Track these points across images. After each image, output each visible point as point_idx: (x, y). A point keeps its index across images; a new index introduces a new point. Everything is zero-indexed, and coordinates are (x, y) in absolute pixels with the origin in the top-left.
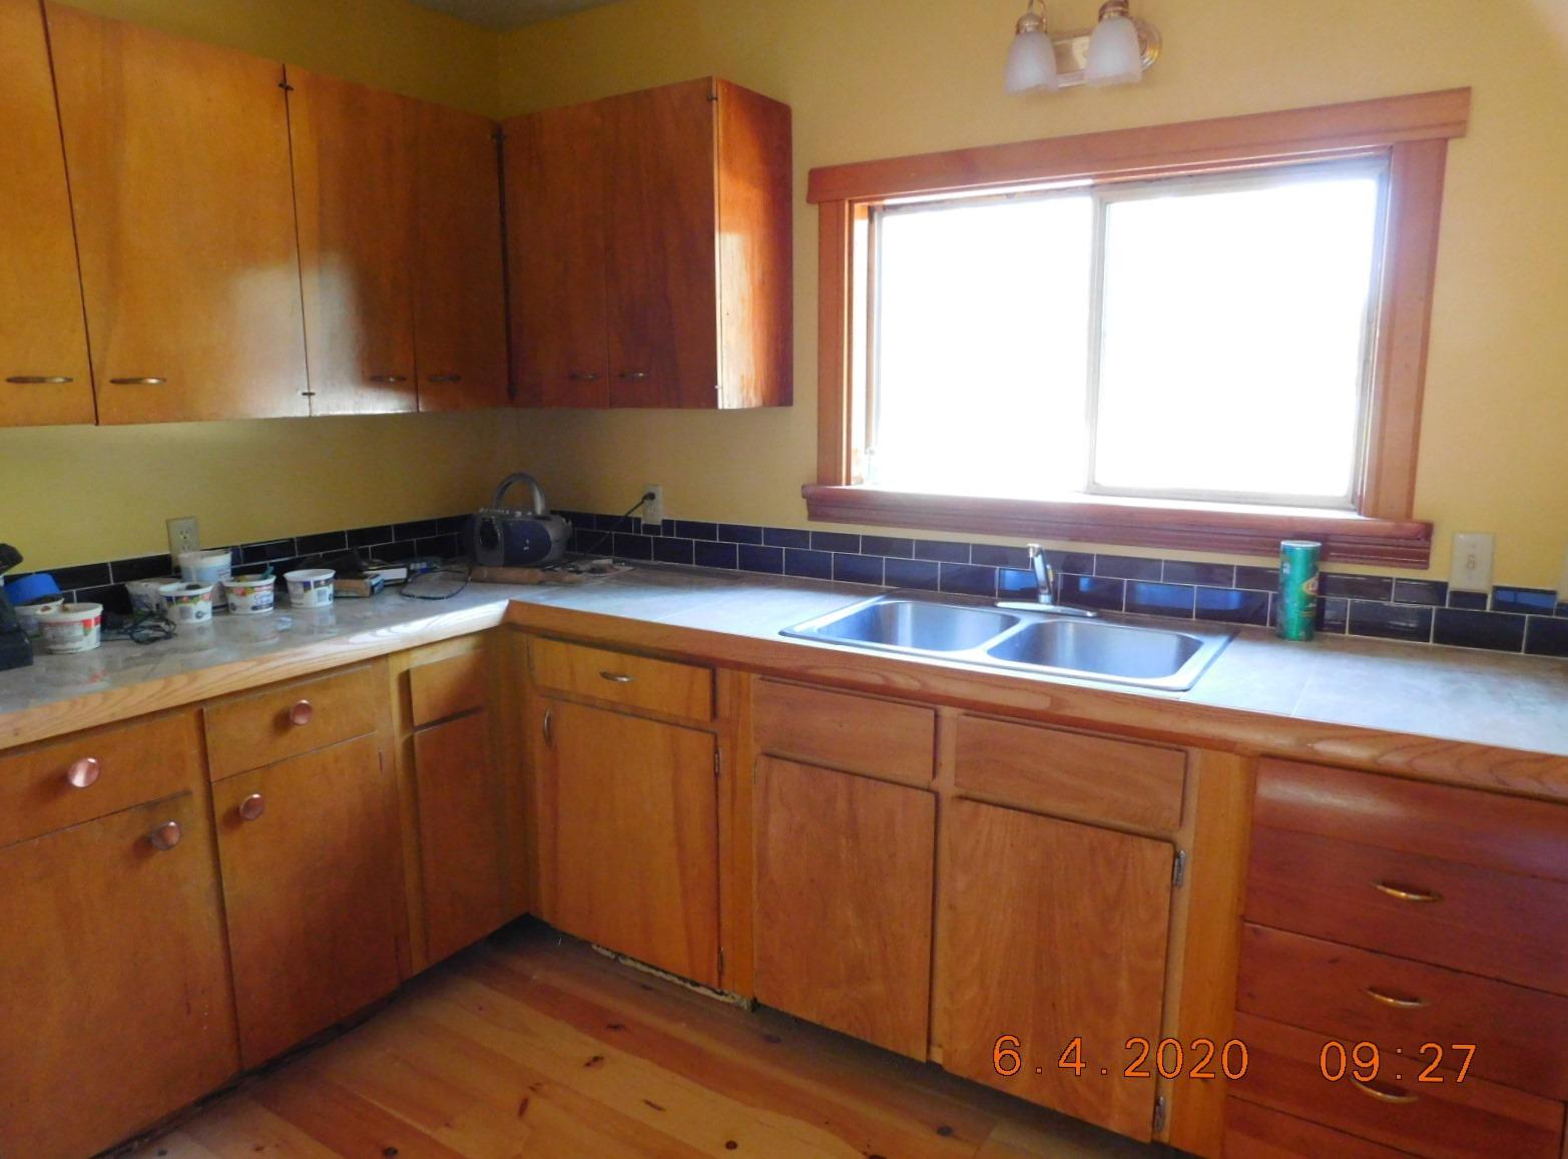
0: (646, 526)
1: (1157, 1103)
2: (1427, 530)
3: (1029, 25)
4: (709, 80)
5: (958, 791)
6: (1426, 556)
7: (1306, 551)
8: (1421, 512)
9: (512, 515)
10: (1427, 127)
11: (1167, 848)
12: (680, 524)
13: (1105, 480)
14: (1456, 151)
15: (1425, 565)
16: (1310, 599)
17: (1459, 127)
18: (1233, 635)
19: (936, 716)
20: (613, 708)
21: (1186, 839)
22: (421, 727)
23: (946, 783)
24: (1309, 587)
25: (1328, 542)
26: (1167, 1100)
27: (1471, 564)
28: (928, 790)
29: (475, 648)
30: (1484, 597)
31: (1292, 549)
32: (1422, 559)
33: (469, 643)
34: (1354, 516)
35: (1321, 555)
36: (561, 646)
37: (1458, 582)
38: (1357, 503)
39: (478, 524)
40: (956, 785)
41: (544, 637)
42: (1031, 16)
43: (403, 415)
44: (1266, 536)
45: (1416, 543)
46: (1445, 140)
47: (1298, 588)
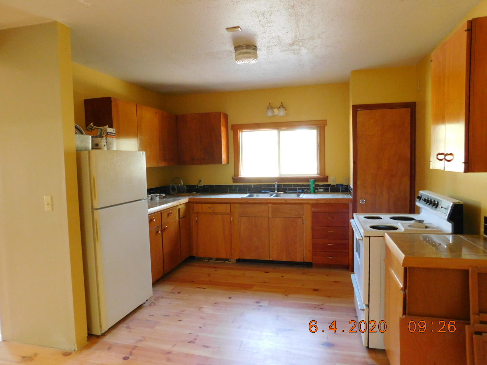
0: (199, 186)
1: (303, 256)
2: (327, 177)
3: (269, 107)
4: (220, 112)
5: (272, 216)
6: (328, 181)
7: (313, 181)
8: (327, 174)
9: (178, 185)
10: (322, 124)
11: (302, 219)
12: (207, 185)
13: (282, 173)
14: (326, 127)
15: (328, 182)
16: (314, 187)
17: (326, 124)
18: (304, 194)
19: (268, 206)
20: (211, 213)
21: (303, 217)
22: (181, 218)
23: (270, 215)
24: (314, 186)
25: (316, 180)
26: (304, 255)
27: (333, 181)
28: (267, 217)
29: (185, 205)
30: (335, 185)
31: (311, 181)
32: (327, 181)
33: (184, 205)
34: (318, 176)
35: (315, 181)
36: (200, 204)
37: (332, 184)
38: (318, 174)
39: (171, 187)
40: (272, 215)
41: (196, 203)
42: (269, 106)
43: (165, 167)
44: (307, 179)
45: (326, 179)
46: (324, 126)
47: (312, 186)
